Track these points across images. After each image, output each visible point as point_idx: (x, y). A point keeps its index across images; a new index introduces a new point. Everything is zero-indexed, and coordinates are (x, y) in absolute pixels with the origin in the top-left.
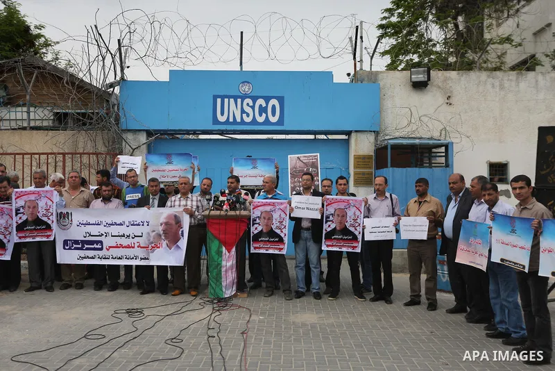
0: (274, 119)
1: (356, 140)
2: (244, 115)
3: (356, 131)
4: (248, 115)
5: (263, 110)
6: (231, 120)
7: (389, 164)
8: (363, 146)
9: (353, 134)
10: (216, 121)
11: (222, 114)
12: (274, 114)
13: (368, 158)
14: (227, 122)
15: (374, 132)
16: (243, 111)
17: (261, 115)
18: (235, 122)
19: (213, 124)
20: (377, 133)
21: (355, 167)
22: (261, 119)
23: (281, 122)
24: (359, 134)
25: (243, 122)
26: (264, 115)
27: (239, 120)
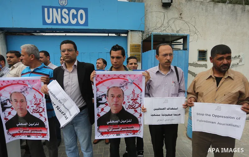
0: (82, 22)
1: (131, 36)
2: (63, 20)
3: (131, 31)
4: (65, 19)
5: (75, 16)
6: (55, 22)
7: (152, 48)
8: (135, 39)
9: (129, 32)
10: (45, 23)
11: (49, 18)
12: (82, 19)
13: (138, 46)
14: (52, 23)
15: (142, 31)
16: (62, 17)
17: (73, 19)
18: (57, 23)
19: (43, 25)
20: (143, 32)
21: (131, 51)
22: (74, 22)
23: (86, 24)
24: (133, 32)
25: (62, 24)
26: (76, 19)
27: (59, 22)
